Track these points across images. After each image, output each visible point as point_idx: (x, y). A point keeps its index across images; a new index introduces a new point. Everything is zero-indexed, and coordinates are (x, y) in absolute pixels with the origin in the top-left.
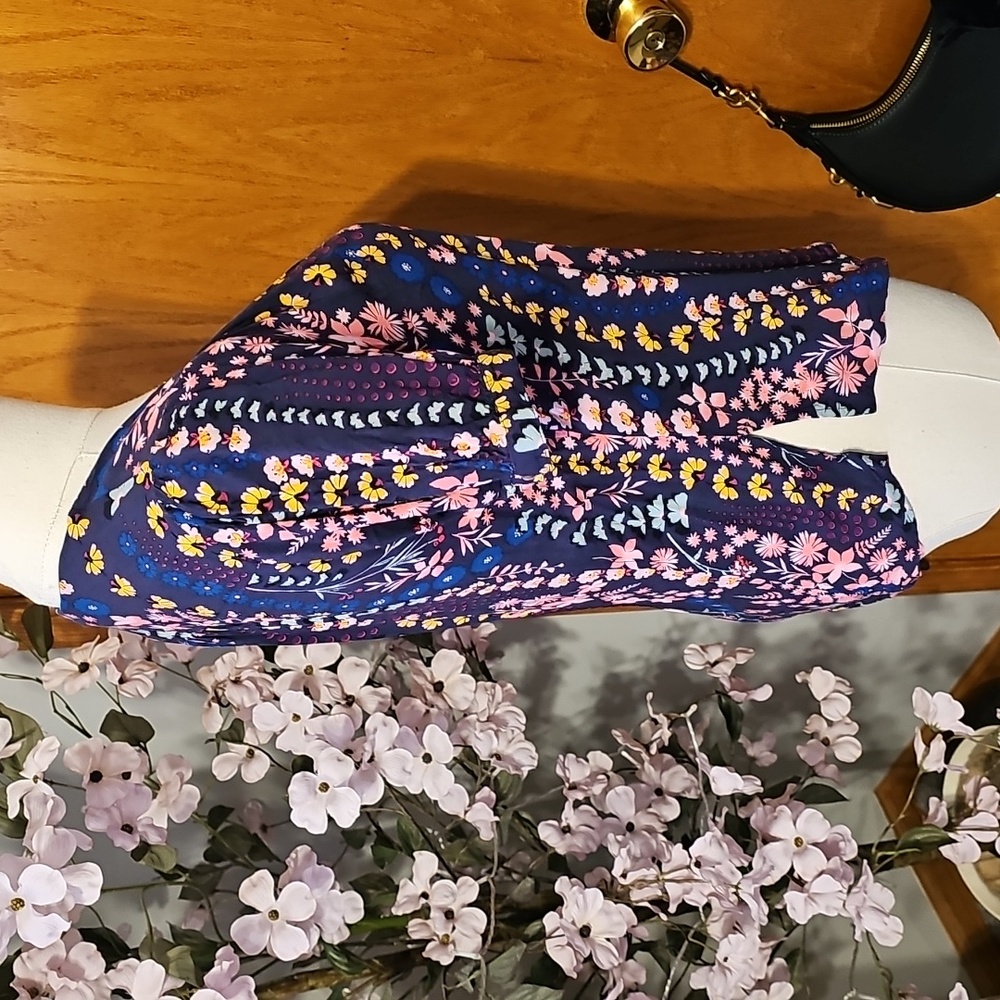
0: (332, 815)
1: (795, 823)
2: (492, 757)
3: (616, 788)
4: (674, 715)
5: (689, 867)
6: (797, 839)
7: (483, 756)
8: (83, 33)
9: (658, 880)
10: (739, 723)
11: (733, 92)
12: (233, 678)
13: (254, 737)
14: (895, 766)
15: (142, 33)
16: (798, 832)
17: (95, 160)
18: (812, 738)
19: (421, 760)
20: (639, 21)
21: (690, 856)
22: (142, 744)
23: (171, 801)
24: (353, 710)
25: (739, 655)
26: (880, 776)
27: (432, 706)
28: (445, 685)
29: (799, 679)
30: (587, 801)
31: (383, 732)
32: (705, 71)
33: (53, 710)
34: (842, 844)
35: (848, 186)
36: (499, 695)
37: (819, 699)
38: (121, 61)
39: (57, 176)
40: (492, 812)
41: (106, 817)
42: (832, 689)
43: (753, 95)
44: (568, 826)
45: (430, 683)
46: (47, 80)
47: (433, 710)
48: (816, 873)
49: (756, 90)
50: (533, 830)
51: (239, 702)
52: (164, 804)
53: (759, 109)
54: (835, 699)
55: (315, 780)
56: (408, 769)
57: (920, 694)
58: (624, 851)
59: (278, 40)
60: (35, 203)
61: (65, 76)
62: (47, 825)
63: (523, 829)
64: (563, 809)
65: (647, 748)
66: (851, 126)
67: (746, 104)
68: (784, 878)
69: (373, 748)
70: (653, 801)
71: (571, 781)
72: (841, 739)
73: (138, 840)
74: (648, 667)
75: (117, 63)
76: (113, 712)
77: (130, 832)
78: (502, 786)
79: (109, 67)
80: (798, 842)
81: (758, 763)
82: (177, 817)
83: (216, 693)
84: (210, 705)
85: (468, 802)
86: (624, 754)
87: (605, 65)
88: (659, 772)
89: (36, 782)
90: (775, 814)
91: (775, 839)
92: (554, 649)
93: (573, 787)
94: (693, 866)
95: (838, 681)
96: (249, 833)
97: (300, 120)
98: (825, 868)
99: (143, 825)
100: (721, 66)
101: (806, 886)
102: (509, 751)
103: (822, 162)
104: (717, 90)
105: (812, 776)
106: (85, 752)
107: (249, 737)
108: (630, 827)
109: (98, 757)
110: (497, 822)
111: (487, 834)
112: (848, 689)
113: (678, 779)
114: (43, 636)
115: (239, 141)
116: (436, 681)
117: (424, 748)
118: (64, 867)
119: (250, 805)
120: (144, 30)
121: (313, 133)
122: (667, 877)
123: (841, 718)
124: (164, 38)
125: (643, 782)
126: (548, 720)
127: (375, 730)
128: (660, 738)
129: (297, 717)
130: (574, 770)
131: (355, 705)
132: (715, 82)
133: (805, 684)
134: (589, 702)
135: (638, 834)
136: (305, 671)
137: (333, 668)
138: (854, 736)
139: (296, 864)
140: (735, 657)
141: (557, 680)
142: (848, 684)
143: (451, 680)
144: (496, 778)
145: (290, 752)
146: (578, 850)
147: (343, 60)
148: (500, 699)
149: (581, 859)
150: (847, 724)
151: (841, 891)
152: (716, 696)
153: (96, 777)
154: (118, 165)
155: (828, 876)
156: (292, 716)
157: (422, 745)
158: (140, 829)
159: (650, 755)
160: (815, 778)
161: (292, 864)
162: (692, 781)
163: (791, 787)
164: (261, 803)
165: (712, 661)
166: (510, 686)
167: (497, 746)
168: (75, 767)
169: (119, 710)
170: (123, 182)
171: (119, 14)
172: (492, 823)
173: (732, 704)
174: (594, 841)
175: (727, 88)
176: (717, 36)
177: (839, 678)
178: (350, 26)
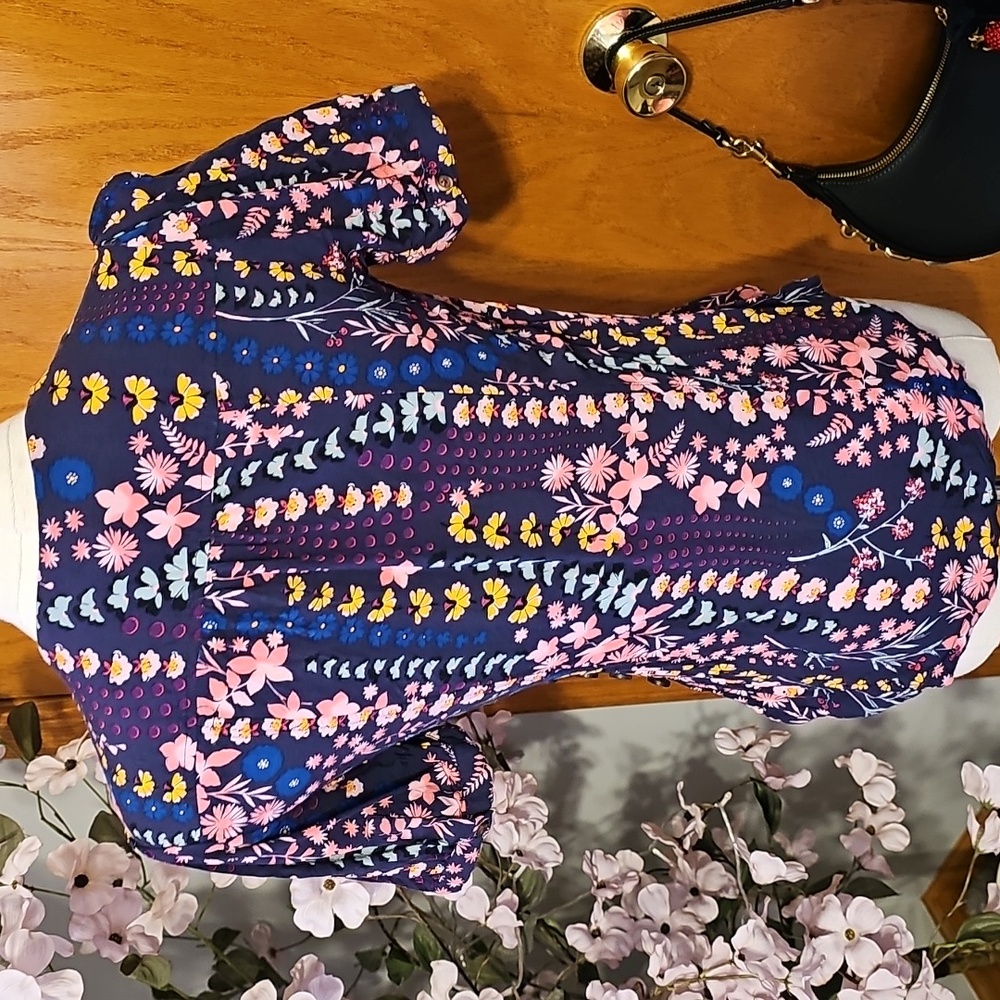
0: (339, 916)
1: (845, 914)
2: (513, 853)
3: (649, 887)
4: (707, 805)
5: (732, 962)
6: (848, 932)
7: (503, 852)
8: (65, 91)
9: (697, 979)
10: (777, 813)
11: (737, 142)
14: (942, 870)
15: (126, 90)
16: (848, 924)
17: (81, 225)
18: (856, 826)
20: (638, 65)
21: (733, 950)
23: (167, 911)
25: (773, 738)
26: (927, 882)
29: (838, 764)
30: (617, 900)
32: (708, 122)
33: (40, 817)
34: (897, 937)
35: (861, 238)
36: (519, 787)
37: (861, 784)
38: (105, 119)
39: (41, 241)
40: (515, 916)
41: (92, 926)
42: (874, 773)
43: (758, 145)
44: (598, 930)
46: (30, 141)
48: (871, 968)
49: (760, 140)
50: (560, 938)
52: (159, 916)
53: (765, 159)
54: (878, 783)
57: (970, 769)
58: (659, 948)
59: (267, 96)
60: (18, 271)
61: (47, 137)
62: (23, 928)
63: (550, 938)
64: (592, 910)
65: (680, 842)
66: (860, 175)
67: (751, 155)
68: (836, 975)
70: (688, 901)
71: (599, 880)
72: (887, 827)
73: (127, 949)
74: (677, 766)
75: (102, 122)
76: (102, 813)
77: (119, 942)
78: (525, 888)
79: (94, 126)
80: (849, 934)
82: (173, 929)
85: (488, 907)
86: (656, 851)
87: (604, 118)
88: (694, 869)
89: (15, 888)
90: (823, 905)
91: (824, 932)
92: (576, 747)
93: (602, 886)
94: (736, 960)
95: (880, 765)
96: (256, 957)
98: (881, 962)
99: (133, 934)
100: (723, 117)
101: (861, 983)
102: (531, 846)
103: (832, 212)
104: (721, 140)
105: (858, 869)
106: (70, 854)
108: (665, 929)
109: (84, 859)
110: (521, 928)
111: (510, 941)
112: (891, 772)
113: (714, 877)
114: (30, 738)
118: (40, 975)
119: (257, 927)
120: (128, 87)
122: (708, 975)
123: (885, 804)
124: (150, 95)
125: (677, 881)
126: (572, 827)
128: (694, 830)
130: (604, 868)
132: (718, 133)
133: (846, 769)
134: (616, 806)
135: (675, 937)
138: (901, 823)
139: (301, 976)
140: (769, 739)
141: (581, 781)
142: (891, 767)
144: (518, 880)
146: (610, 957)
148: (520, 791)
149: (613, 967)
150: (892, 810)
151: (900, 987)
152: (752, 783)
153: (81, 881)
155: (885, 970)
158: (129, 938)
159: (684, 850)
160: (861, 871)
161: (297, 975)
162: (730, 880)
163: (837, 878)
164: (269, 925)
165: (745, 746)
166: (530, 776)
167: (519, 841)
168: (59, 871)
169: (109, 812)
171: (102, 70)
172: (515, 928)
173: (769, 790)
174: (626, 944)
175: (731, 139)
176: (718, 86)
177: (881, 762)
178: (341, 80)
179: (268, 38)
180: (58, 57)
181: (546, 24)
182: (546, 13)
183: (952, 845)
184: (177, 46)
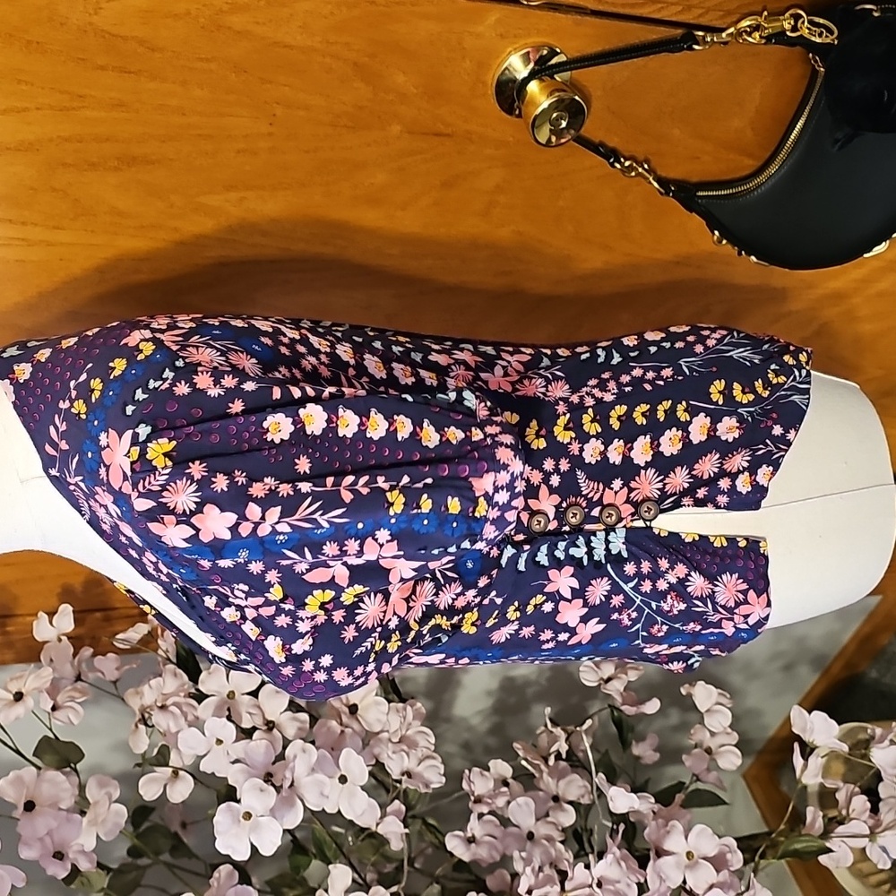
0: (255, 844)
1: (686, 838)
2: (403, 775)
3: (518, 799)
4: (571, 729)
5: (591, 886)
6: (688, 853)
7: (395, 775)
8: (26, 110)
10: (630, 735)
11: (627, 164)
12: (159, 705)
13: (179, 758)
14: (761, 753)
15: (82, 109)
16: (689, 847)
17: (36, 224)
18: (696, 747)
19: (337, 781)
20: (545, 103)
21: (592, 877)
22: (72, 765)
23: (100, 820)
24: (274, 736)
25: (630, 673)
27: (347, 727)
28: (359, 707)
29: (683, 691)
30: (491, 812)
31: (302, 757)
32: (602, 144)
34: (729, 856)
35: (730, 246)
36: (410, 716)
37: (703, 710)
38: (62, 134)
40: (402, 825)
41: (39, 846)
42: (714, 702)
43: (645, 166)
44: (473, 837)
45: (346, 705)
47: (348, 731)
48: (707, 886)
49: (647, 161)
51: (166, 728)
52: (93, 823)
53: (651, 179)
54: (717, 711)
55: (238, 810)
56: (326, 793)
57: (798, 711)
58: (528, 869)
59: (210, 116)
61: (9, 149)
64: (469, 820)
65: (545, 759)
66: (733, 194)
67: (639, 174)
68: (677, 890)
69: (293, 773)
70: (551, 808)
71: (476, 794)
72: (723, 749)
73: (69, 867)
74: (541, 671)
75: (59, 137)
76: (46, 737)
77: (61, 859)
78: (410, 797)
79: (51, 140)
80: (689, 855)
81: (643, 762)
82: (105, 835)
83: (143, 716)
84: (137, 726)
85: (379, 815)
86: (524, 763)
87: (511, 139)
88: (556, 781)
90: (668, 828)
91: (668, 853)
93: (478, 800)
94: (594, 886)
95: (720, 694)
96: (169, 831)
97: (230, 188)
98: (715, 882)
99: (74, 852)
100: (616, 139)
102: (419, 770)
103: (707, 225)
104: (613, 162)
105: (696, 781)
106: (19, 782)
107: (174, 760)
108: (531, 836)
109: (31, 786)
110: (407, 834)
111: (397, 845)
112: (729, 701)
113: (574, 787)
115: (172, 206)
116: (351, 703)
117: (340, 770)
120: (83, 107)
121: (242, 199)
122: (570, 895)
123: (722, 729)
124: (103, 114)
125: (541, 790)
126: (448, 720)
127: (295, 757)
128: (558, 750)
129: (219, 742)
130: (479, 783)
131: (275, 730)
132: (611, 154)
133: (690, 696)
135: (538, 844)
136: (228, 696)
137: (255, 694)
138: (735, 746)
139: (218, 883)
140: (626, 674)
142: (728, 696)
143: (365, 702)
145: (213, 774)
146: (481, 859)
147: (270, 134)
148: (411, 720)
150: (728, 734)
152: (609, 709)
153: (30, 806)
154: (58, 228)
155: (718, 889)
156: (215, 740)
157: (338, 767)
158: (71, 856)
159: (548, 766)
160: (698, 783)
161: (216, 884)
162: (585, 787)
163: (679, 797)
165: (605, 677)
166: (419, 704)
167: (409, 763)
168: (10, 796)
169: (52, 736)
170: (62, 244)
171: (61, 92)
172: (402, 835)
173: (624, 717)
174: (497, 850)
175: (622, 160)
176: (613, 113)
177: (720, 691)
178: (278, 103)
179: (213, 66)
180: (20, 80)
181: (464, 58)
182: (464, 48)
183: (771, 732)
184: (130, 72)
